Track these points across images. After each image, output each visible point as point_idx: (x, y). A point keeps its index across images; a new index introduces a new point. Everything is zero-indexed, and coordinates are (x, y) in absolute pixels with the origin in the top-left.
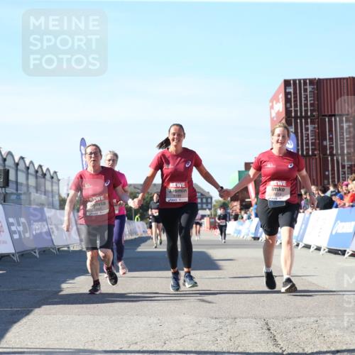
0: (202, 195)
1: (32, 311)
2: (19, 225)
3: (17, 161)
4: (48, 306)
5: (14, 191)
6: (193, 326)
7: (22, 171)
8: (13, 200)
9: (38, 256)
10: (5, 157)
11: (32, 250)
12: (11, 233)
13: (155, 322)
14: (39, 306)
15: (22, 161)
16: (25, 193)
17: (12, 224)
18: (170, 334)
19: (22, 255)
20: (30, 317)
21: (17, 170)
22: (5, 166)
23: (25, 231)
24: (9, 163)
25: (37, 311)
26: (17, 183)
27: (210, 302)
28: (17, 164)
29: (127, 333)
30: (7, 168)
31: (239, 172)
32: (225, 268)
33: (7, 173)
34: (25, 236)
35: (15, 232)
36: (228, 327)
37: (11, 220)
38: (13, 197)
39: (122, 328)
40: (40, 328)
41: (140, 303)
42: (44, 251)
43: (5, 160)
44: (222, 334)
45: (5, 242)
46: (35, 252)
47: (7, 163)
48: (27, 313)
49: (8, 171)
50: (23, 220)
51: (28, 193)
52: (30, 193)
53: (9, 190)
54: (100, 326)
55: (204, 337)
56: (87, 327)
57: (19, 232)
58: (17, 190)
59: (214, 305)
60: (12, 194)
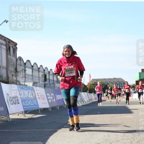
0: (124, 83)
1: (57, 131)
2: (51, 96)
3: (49, 71)
4: (63, 129)
5: (48, 83)
6: (122, 136)
7: (51, 75)
8: (48, 86)
9: (59, 109)
10: (44, 69)
11: (56, 106)
12: (48, 100)
13: (107, 135)
14: (60, 129)
15: (51, 71)
16: (52, 84)
17: (48, 96)
18: (113, 140)
19: (53, 108)
20: (57, 133)
21: (49, 74)
22: (44, 73)
23: (53, 99)
24: (46, 72)
25: (59, 130)
26: (49, 79)
27: (129, 127)
28: (49, 72)
29: (95, 140)
30: (45, 74)
31: (139, 73)
32: (135, 113)
33: (45, 76)
34: (53, 101)
35: (49, 99)
36: (137, 137)
37: (48, 94)
38: (48, 85)
39: (93, 137)
40: (61, 137)
41: (100, 127)
42: (61, 107)
43: (44, 70)
44: (134, 140)
45: (46, 103)
46: (57, 107)
47: (45, 71)
48: (56, 131)
49: (46, 75)
50: (52, 94)
51: (54, 84)
52: (55, 84)
53: (46, 83)
54: (85, 137)
55: (127, 141)
56: (79, 137)
57: (51, 99)
58: (49, 82)
59: (131, 128)
60: (48, 84)
